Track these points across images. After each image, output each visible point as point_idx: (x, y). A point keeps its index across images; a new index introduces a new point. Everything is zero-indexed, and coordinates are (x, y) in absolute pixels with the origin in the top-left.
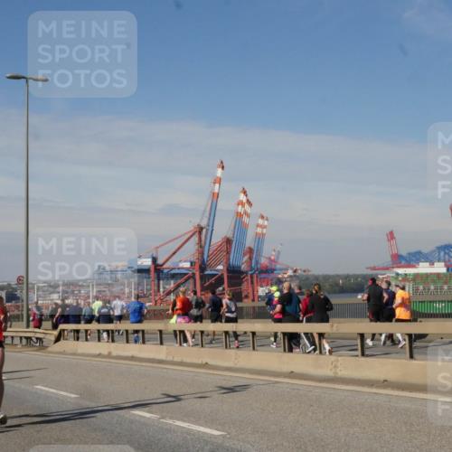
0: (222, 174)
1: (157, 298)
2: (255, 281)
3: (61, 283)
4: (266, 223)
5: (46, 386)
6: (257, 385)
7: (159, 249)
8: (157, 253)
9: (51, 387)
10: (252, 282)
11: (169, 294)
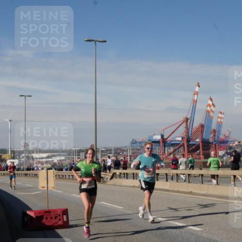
0: (199, 90)
1: (164, 156)
2: (217, 148)
3: (113, 148)
4: (223, 116)
5: (106, 202)
6: (220, 204)
7: (165, 131)
8: (164, 133)
9: (109, 203)
10: (215, 149)
11: (170, 154)
